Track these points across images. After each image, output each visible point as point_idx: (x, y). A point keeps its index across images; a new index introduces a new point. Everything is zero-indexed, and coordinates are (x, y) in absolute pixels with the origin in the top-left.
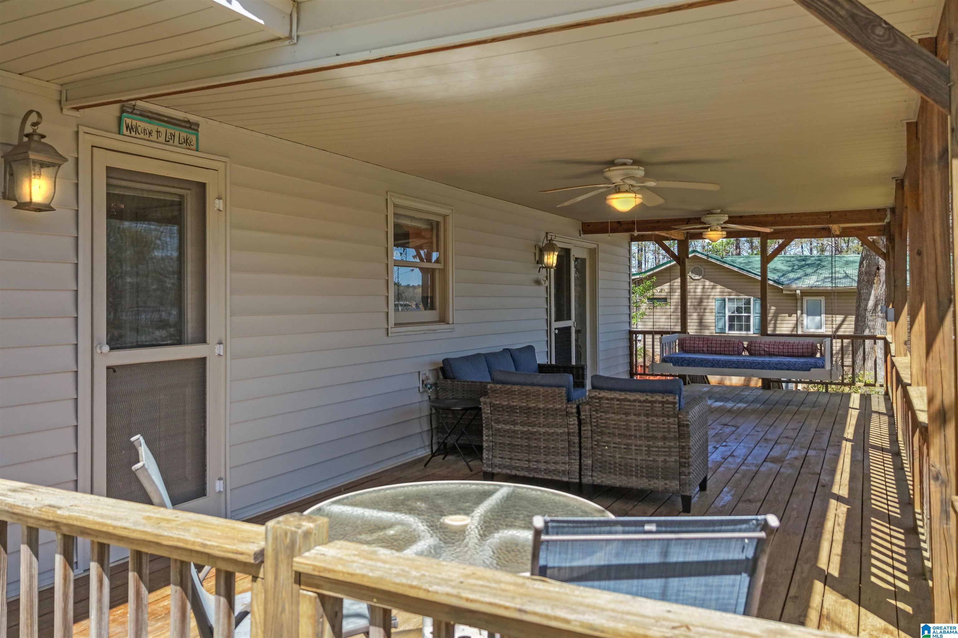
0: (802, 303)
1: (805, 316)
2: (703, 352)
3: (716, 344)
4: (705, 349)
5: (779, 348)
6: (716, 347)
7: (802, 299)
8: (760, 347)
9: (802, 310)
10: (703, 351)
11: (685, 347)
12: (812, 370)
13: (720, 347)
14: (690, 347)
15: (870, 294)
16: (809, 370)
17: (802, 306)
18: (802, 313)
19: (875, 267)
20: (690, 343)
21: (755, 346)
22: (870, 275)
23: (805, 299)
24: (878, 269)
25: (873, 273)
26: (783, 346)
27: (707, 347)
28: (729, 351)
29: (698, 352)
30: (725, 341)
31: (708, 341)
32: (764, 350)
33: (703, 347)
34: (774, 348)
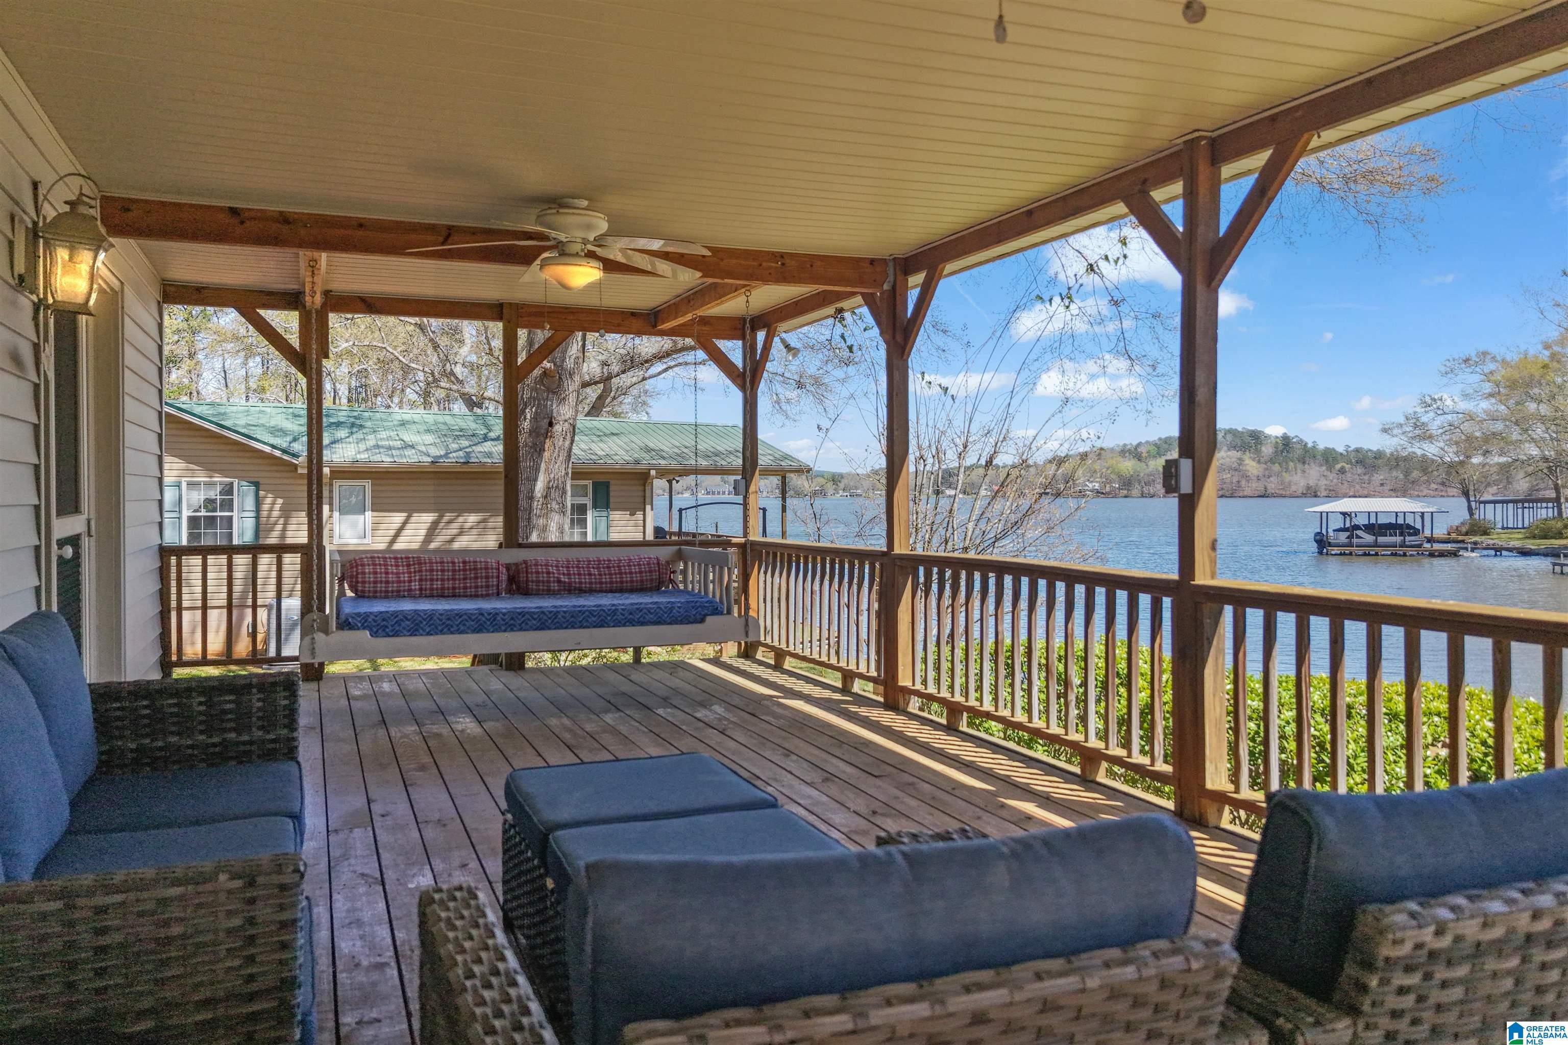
0: (331, 491)
1: (336, 514)
2: (410, 595)
3: (443, 571)
4: (415, 585)
5: (590, 574)
6: (443, 580)
7: (331, 485)
8: (548, 573)
9: (331, 504)
10: (410, 590)
11: (364, 582)
12: (709, 619)
13: (454, 579)
14: (375, 582)
15: (537, 470)
16: (702, 621)
17: (331, 498)
18: (331, 510)
19: (546, 421)
20: (375, 573)
21: (537, 573)
22: (538, 435)
23: (337, 484)
24: (551, 424)
25: (543, 431)
26: (598, 568)
27: (421, 580)
28: (476, 587)
29: (398, 595)
30: (464, 562)
31: (420, 564)
32: (559, 581)
33: (410, 581)
34: (579, 574)
